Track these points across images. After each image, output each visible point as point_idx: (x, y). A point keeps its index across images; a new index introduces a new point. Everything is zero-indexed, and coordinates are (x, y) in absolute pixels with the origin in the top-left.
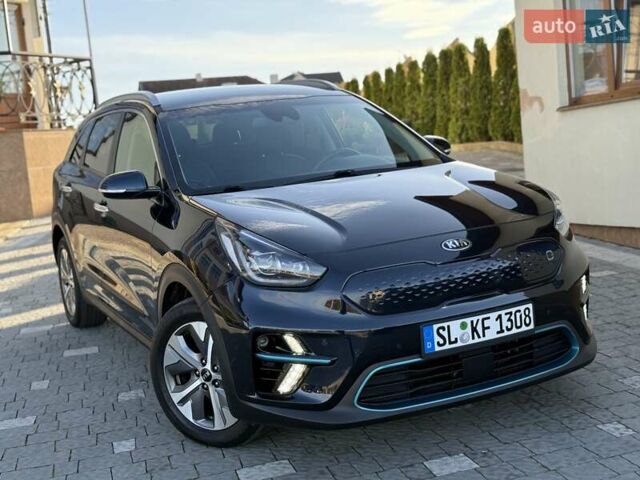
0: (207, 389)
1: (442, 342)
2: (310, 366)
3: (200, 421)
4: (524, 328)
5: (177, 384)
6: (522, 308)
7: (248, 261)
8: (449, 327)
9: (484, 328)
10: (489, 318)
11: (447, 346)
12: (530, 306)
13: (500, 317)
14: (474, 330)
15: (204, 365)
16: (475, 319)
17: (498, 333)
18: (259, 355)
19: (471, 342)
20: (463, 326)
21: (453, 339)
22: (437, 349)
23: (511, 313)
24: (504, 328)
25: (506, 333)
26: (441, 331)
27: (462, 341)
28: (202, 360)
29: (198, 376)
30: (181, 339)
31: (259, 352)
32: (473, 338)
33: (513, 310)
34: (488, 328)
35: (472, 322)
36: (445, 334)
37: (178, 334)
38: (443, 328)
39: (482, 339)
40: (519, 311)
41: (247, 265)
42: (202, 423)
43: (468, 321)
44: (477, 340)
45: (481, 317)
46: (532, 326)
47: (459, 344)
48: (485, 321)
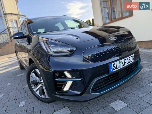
0: (43, 87)
1: (114, 68)
2: (74, 81)
3: (42, 96)
4: (133, 61)
5: (35, 86)
6: (132, 56)
7: (50, 49)
8: (116, 63)
9: (125, 63)
10: (125, 59)
11: (116, 70)
12: (133, 55)
13: (128, 59)
14: (122, 63)
15: (41, 81)
16: (122, 60)
17: (128, 63)
18: (56, 79)
19: (122, 67)
20: (120, 63)
21: (117, 67)
22: (113, 71)
23: (130, 57)
24: (129, 62)
25: (129, 63)
26: (114, 65)
27: (120, 67)
28: (40, 79)
29: (40, 84)
30: (34, 74)
31: (56, 78)
32: (122, 66)
33: (130, 56)
34: (125, 62)
35: (122, 61)
36: (115, 66)
37: (33, 73)
38: (115, 64)
39: (124, 66)
40: (131, 57)
41: (49, 50)
42: (43, 96)
43: (121, 61)
44: (123, 66)
45: (124, 59)
46: (134, 61)
47: (119, 68)
48: (125, 60)
